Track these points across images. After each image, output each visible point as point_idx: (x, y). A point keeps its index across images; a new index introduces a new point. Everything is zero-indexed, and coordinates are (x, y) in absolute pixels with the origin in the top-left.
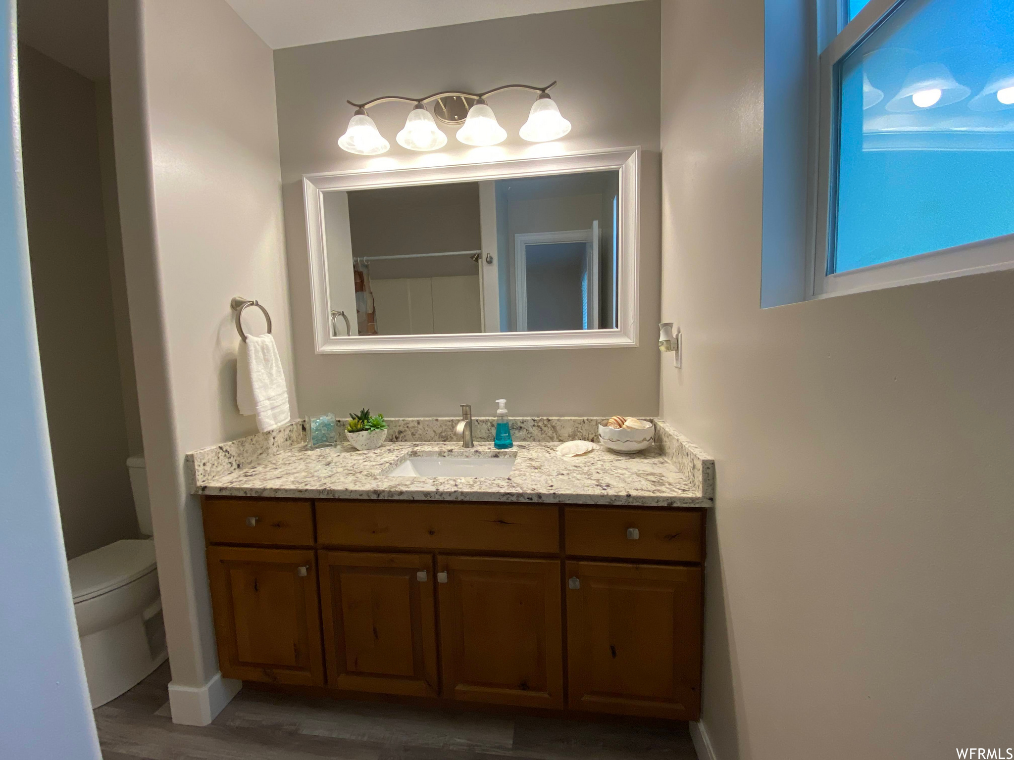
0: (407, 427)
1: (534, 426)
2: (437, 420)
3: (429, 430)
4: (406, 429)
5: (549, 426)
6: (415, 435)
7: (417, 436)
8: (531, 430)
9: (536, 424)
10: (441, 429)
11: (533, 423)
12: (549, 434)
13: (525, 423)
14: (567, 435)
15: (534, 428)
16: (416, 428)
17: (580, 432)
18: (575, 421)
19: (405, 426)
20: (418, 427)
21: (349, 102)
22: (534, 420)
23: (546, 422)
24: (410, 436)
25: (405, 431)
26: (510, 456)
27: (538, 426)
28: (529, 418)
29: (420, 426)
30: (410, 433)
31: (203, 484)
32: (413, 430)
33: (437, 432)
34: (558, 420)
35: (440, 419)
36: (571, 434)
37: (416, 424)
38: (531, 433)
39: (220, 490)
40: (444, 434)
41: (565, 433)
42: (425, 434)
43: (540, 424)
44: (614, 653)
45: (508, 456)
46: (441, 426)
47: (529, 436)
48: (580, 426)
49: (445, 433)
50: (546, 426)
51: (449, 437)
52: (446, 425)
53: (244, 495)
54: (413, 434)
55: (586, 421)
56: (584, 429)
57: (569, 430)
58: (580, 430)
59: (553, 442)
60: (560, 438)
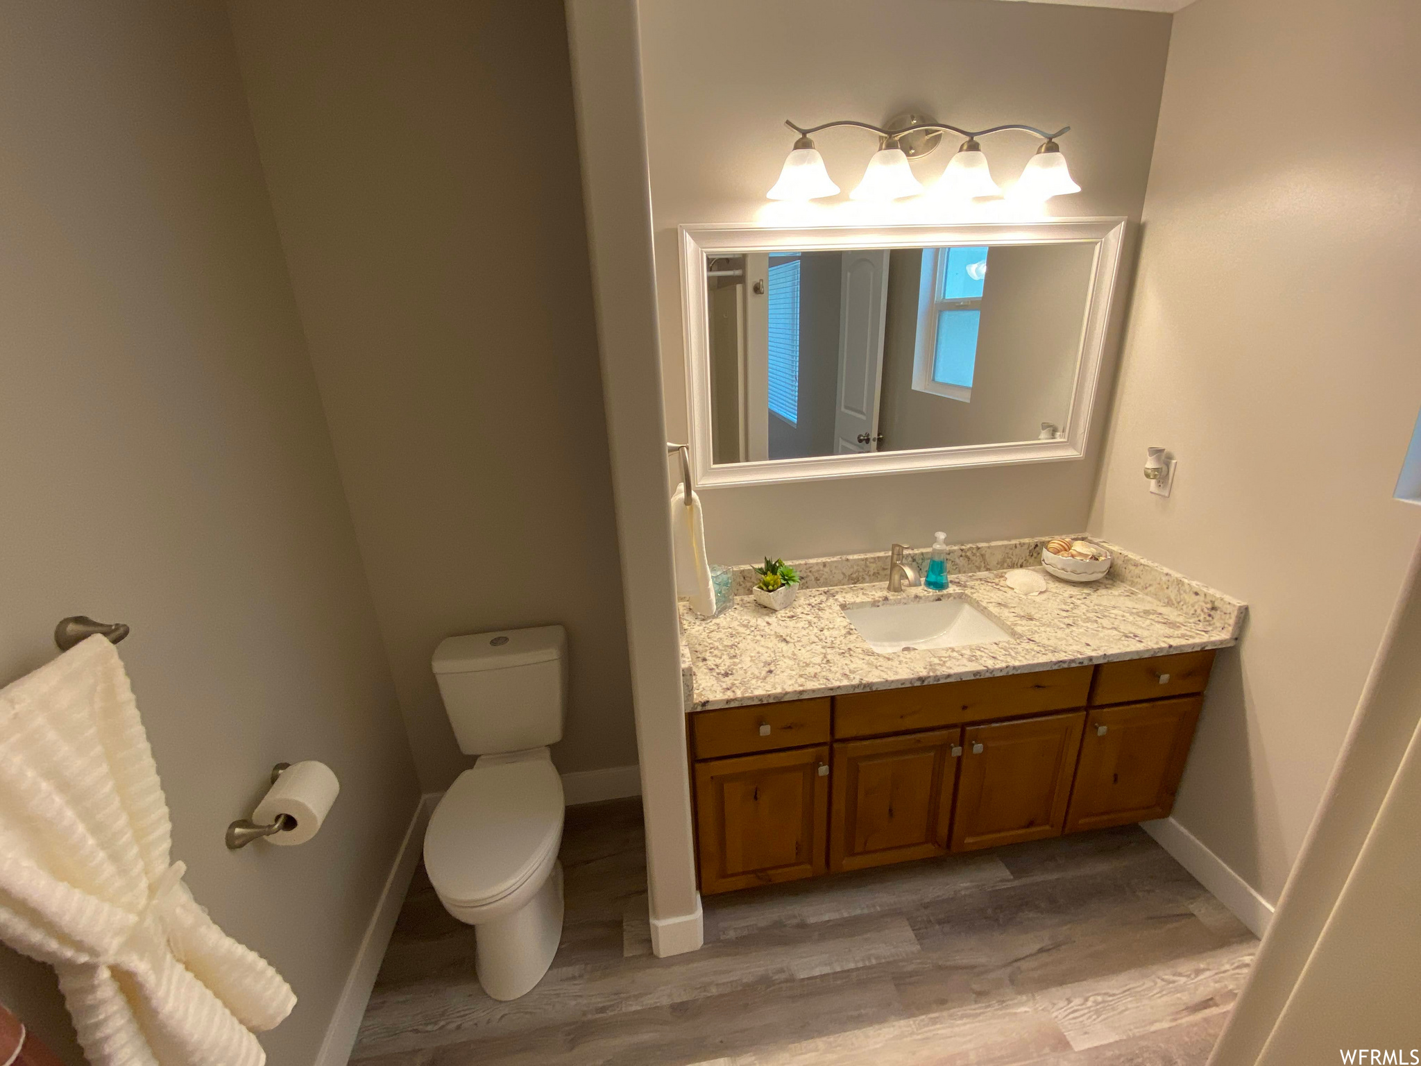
0: (810, 571)
1: (961, 556)
2: (847, 560)
3: (837, 572)
4: (809, 574)
5: (978, 554)
6: (819, 580)
7: (822, 580)
8: (957, 560)
9: (963, 554)
10: (852, 570)
11: (960, 553)
12: (977, 564)
13: (951, 554)
14: (995, 563)
15: (961, 558)
16: (821, 572)
17: (1010, 558)
18: (1006, 546)
19: (808, 571)
20: (823, 571)
21: (788, 123)
22: (962, 550)
23: (974, 551)
24: (813, 582)
25: (807, 576)
26: (955, 598)
27: (966, 556)
28: (956, 548)
29: (827, 569)
30: (813, 578)
31: (703, 699)
32: (816, 575)
33: (847, 574)
34: (989, 547)
35: (850, 557)
36: (1000, 560)
37: (821, 567)
38: (957, 564)
39: (727, 703)
40: (854, 576)
41: (993, 561)
42: (831, 577)
43: (968, 554)
44: (1116, 780)
45: (952, 598)
46: (852, 567)
47: (955, 568)
48: (1011, 551)
49: (857, 574)
50: (974, 555)
51: (860, 578)
52: (858, 565)
53: (759, 703)
54: (817, 579)
55: (1018, 546)
56: (1014, 554)
57: (999, 557)
58: (1010, 556)
59: (979, 571)
60: (989, 567)
